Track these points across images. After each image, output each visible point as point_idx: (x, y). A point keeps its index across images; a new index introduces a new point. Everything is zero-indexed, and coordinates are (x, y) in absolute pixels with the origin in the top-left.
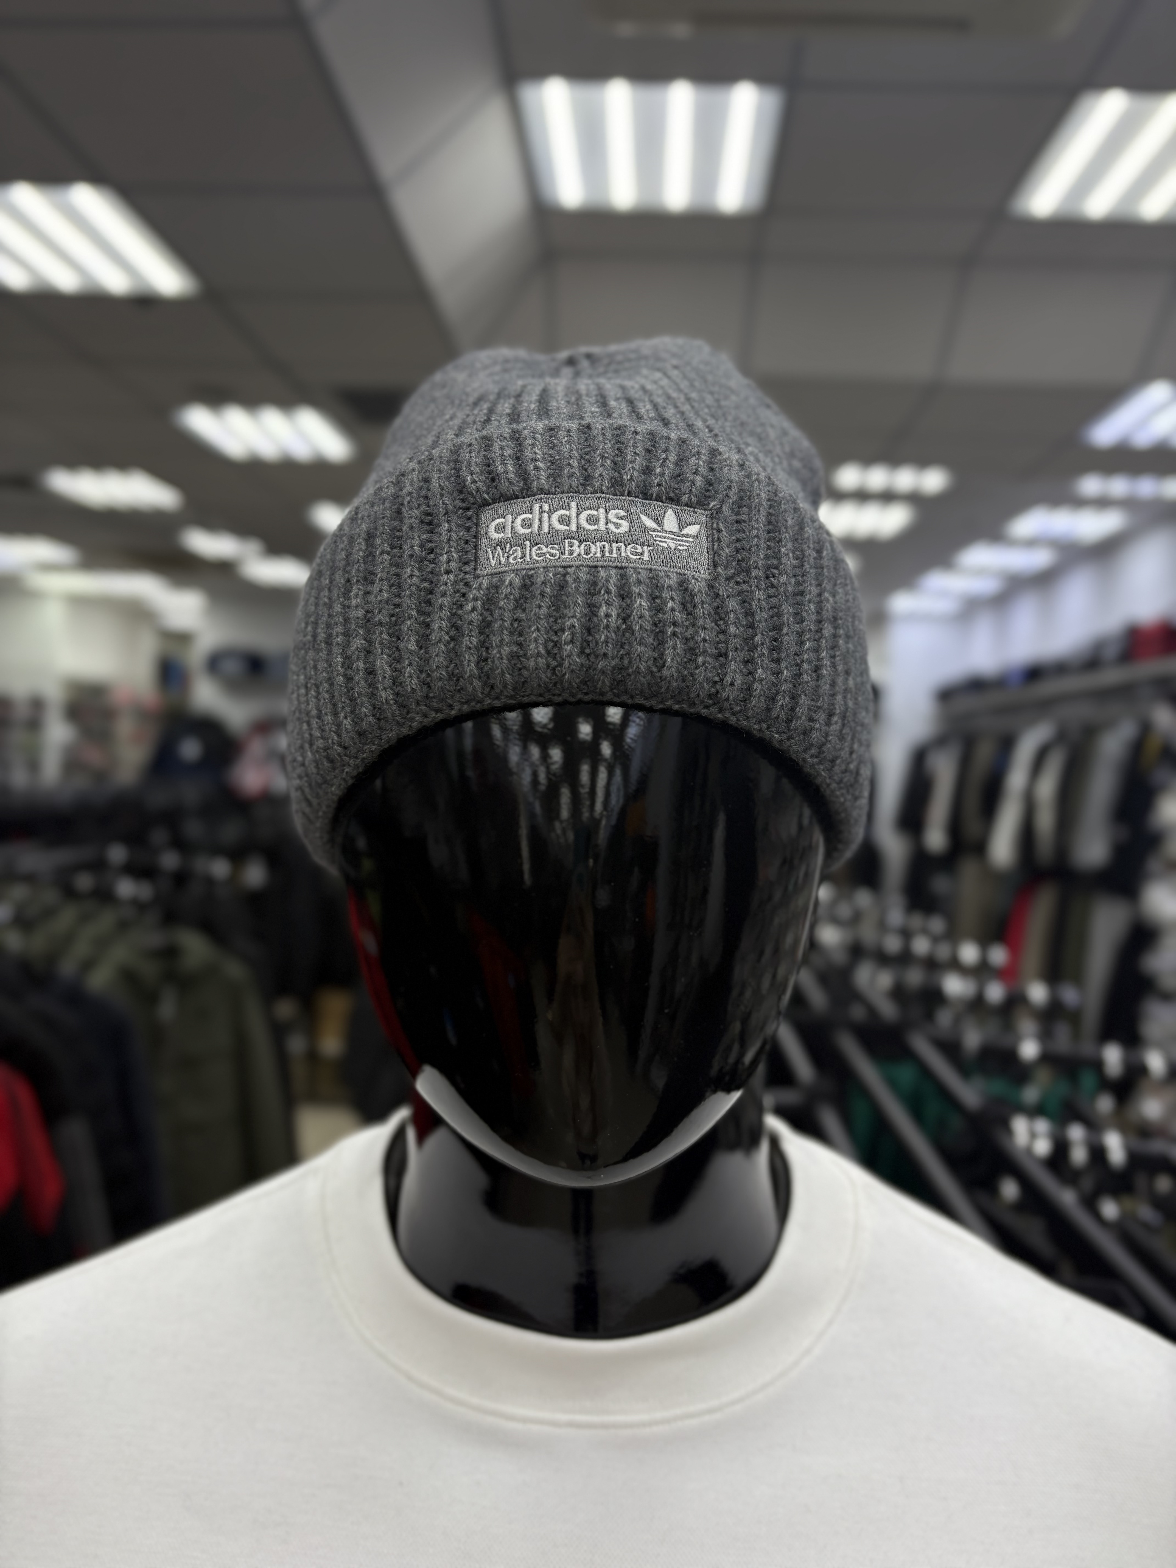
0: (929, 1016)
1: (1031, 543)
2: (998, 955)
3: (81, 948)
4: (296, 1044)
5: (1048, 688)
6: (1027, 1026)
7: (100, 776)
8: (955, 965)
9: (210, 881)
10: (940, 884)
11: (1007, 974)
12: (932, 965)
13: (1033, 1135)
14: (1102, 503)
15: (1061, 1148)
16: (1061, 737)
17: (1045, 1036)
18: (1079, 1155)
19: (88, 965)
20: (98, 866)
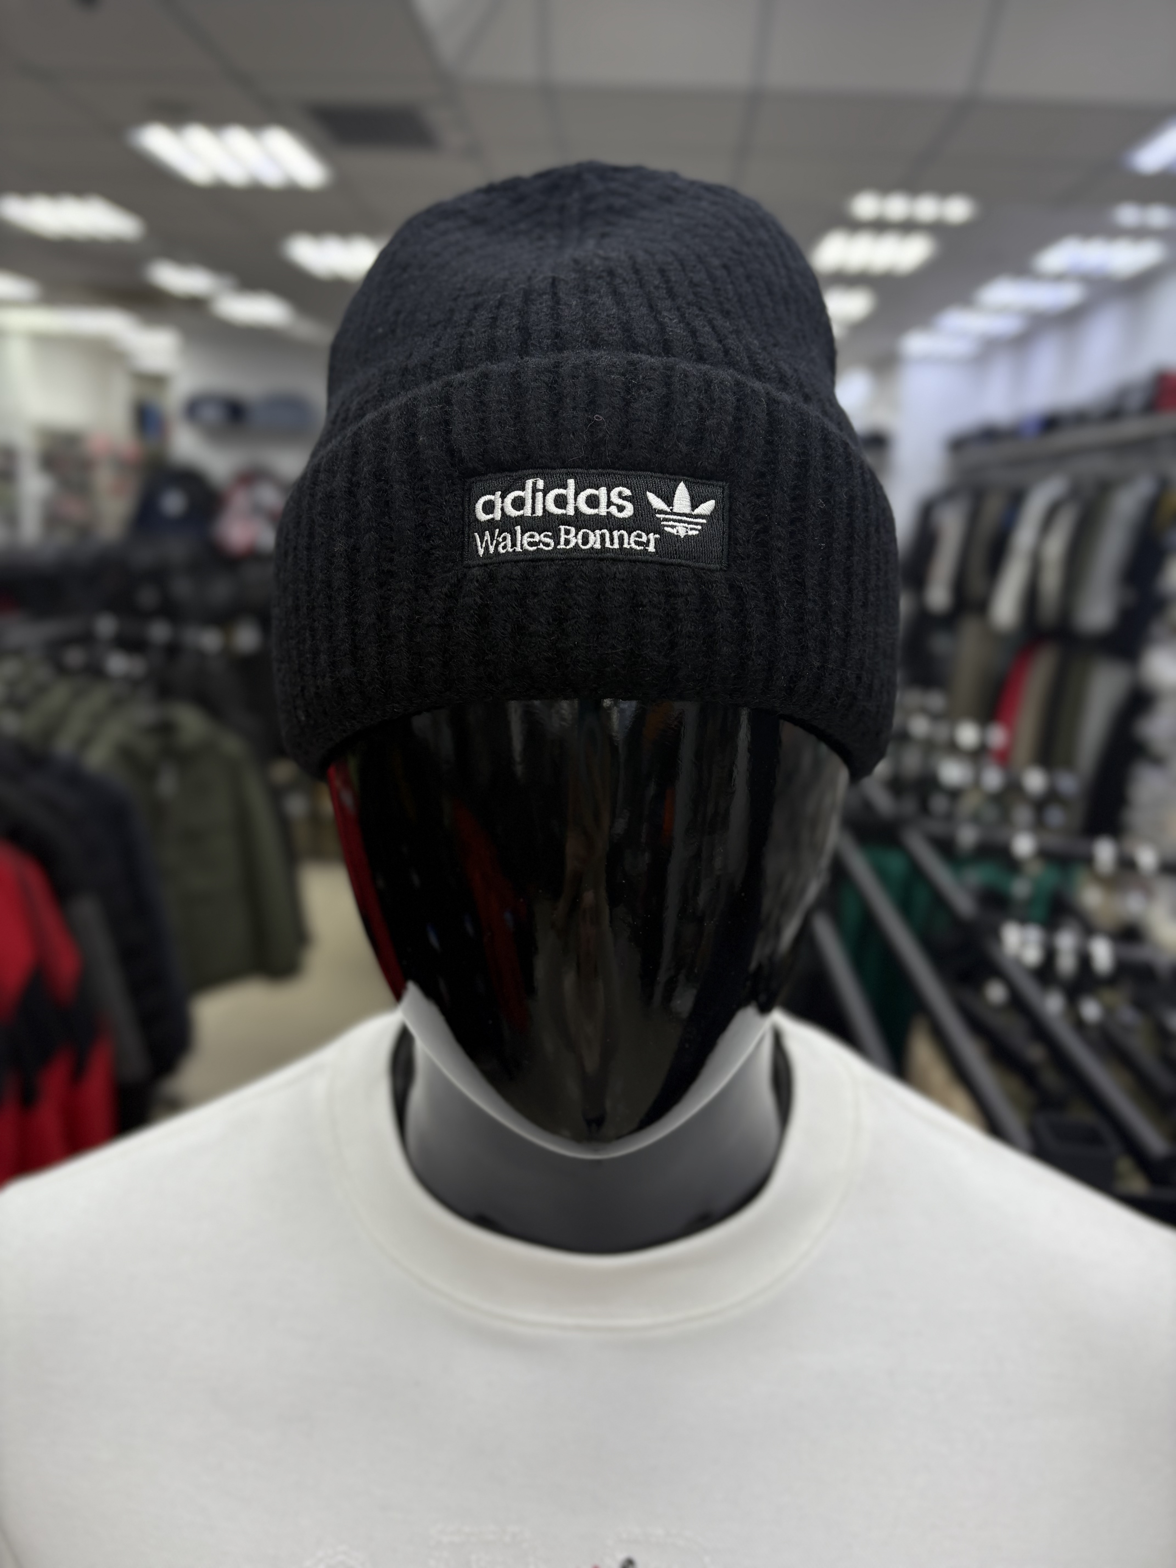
0: (924, 808)
1: (1059, 278)
2: (997, 736)
4: (296, 806)
5: (1064, 439)
6: (1023, 814)
7: (84, 531)
8: (953, 748)
10: (940, 643)
11: (1003, 758)
12: (930, 747)
13: (1024, 943)
14: (1139, 233)
15: (1050, 954)
16: (1074, 493)
17: (1039, 825)
18: (1067, 963)
20: (86, 639)
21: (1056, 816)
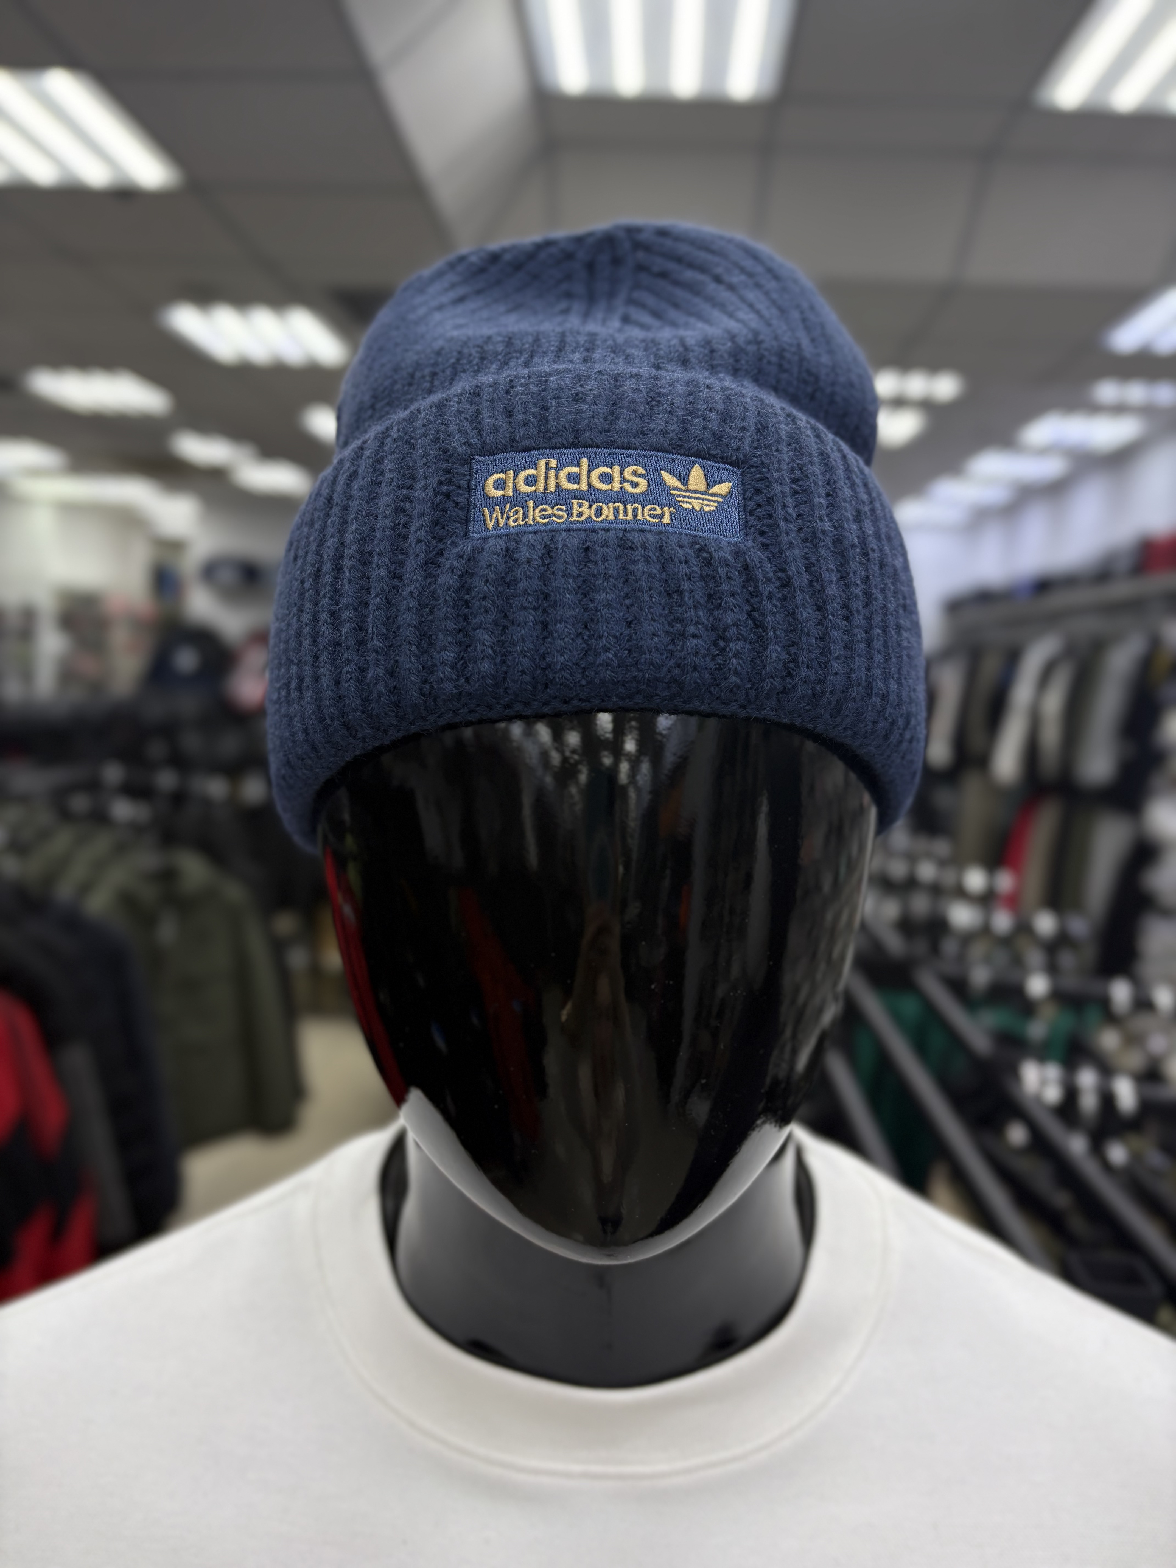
0: (935, 949)
1: (1044, 451)
2: (1005, 881)
3: (77, 872)
4: (298, 958)
5: (1057, 600)
6: (1035, 957)
7: (97, 687)
8: (961, 893)
9: (207, 803)
10: (943, 798)
11: (1013, 901)
12: (936, 890)
13: (1043, 1082)
14: (1119, 409)
15: (1071, 1094)
16: (1070, 651)
17: (1052, 969)
18: (1089, 1102)
19: (85, 888)
20: (93, 786)
21: (1067, 960)
